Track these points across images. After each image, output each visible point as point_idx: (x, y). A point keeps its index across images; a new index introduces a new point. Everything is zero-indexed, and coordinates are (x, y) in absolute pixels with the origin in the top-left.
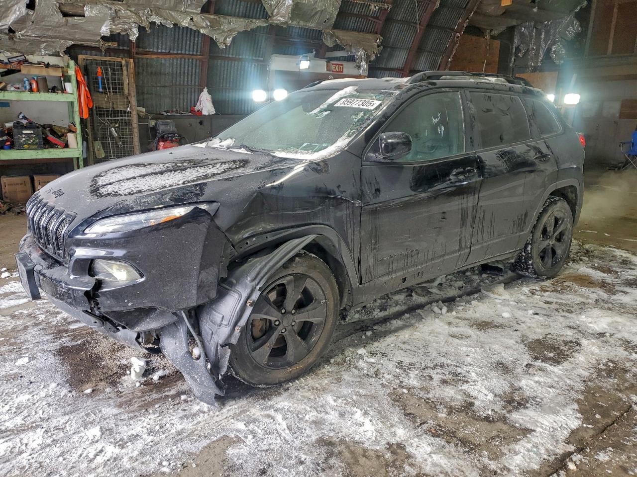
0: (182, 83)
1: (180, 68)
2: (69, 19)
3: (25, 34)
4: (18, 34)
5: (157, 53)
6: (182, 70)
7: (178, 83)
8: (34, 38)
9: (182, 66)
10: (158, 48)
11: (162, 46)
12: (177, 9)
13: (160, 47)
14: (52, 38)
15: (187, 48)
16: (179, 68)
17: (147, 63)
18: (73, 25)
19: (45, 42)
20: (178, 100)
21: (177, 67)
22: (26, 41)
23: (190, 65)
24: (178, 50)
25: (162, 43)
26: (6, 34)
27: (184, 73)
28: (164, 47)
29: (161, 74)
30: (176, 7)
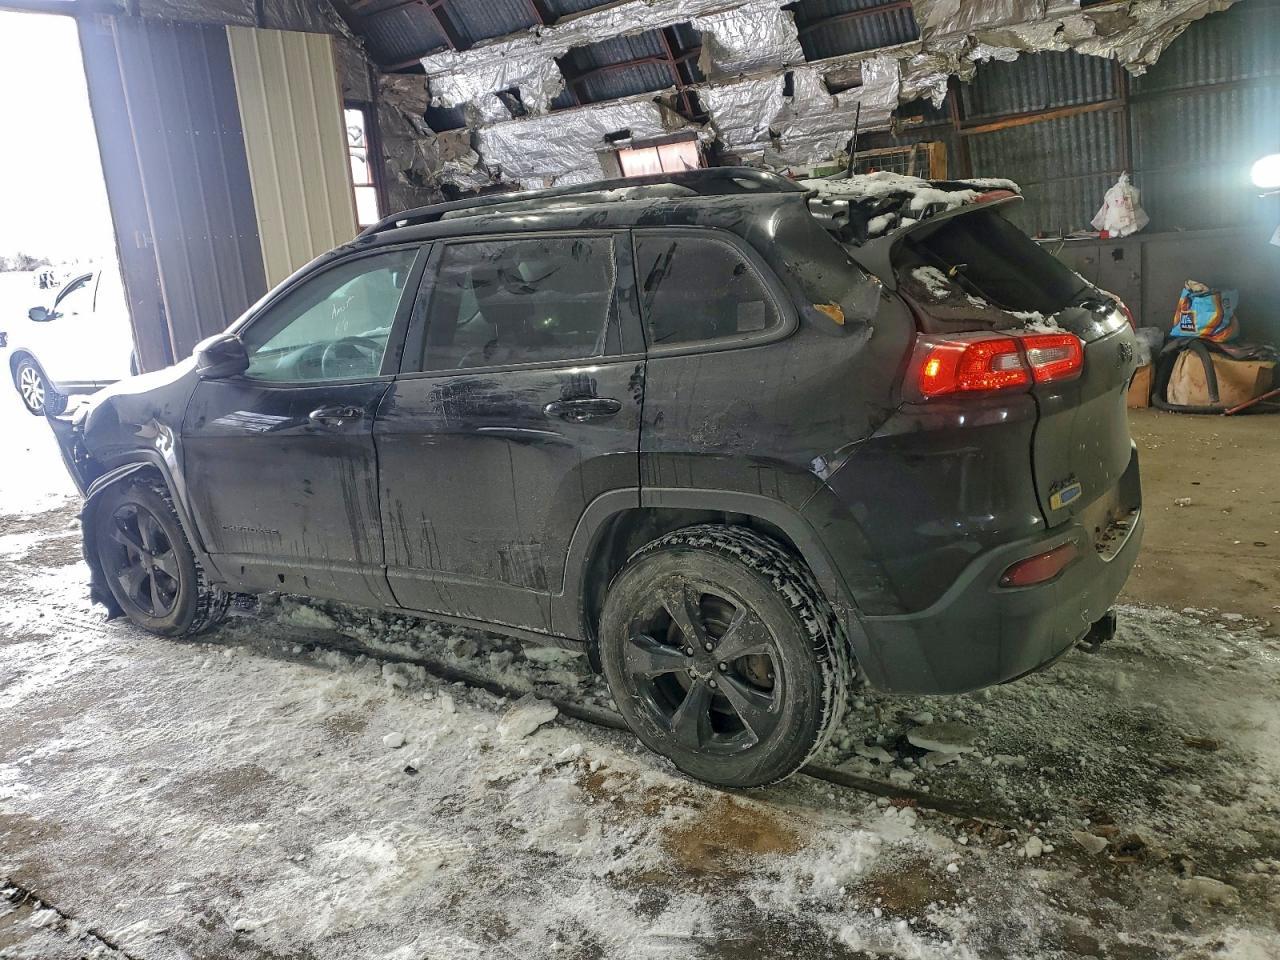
0: (1085, 167)
1: (1078, 135)
2: (839, 96)
3: (792, 135)
4: (784, 137)
5: (1021, 115)
6: (1083, 139)
7: (1075, 169)
8: (801, 138)
9: (1082, 129)
10: (1021, 106)
11: (1029, 98)
12: (1025, 18)
13: (1025, 101)
14: (826, 132)
15: (1089, 89)
16: (1073, 135)
17: (1003, 140)
18: (846, 103)
19: (817, 141)
20: (1078, 207)
21: (1069, 136)
22: (795, 144)
23: (1102, 124)
24: (1066, 99)
25: (1029, 94)
26: (768, 140)
27: (1089, 146)
28: (1034, 99)
29: (1034, 155)
30: (1021, 14)
